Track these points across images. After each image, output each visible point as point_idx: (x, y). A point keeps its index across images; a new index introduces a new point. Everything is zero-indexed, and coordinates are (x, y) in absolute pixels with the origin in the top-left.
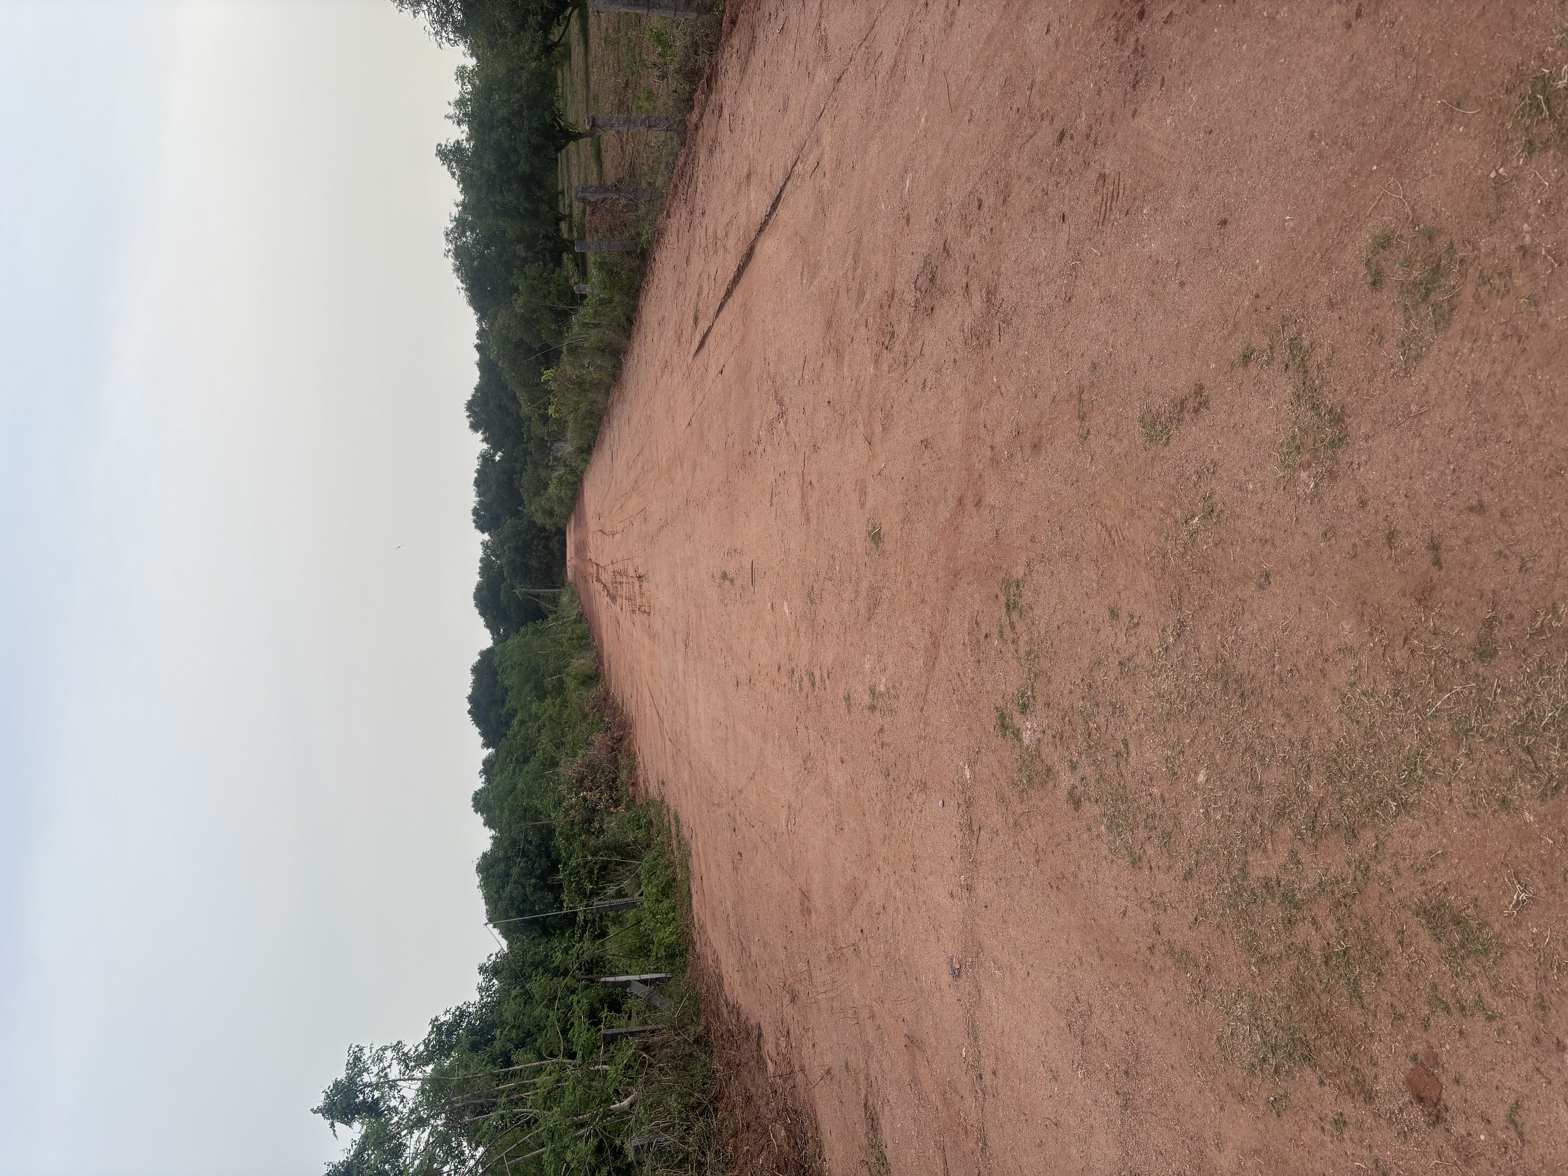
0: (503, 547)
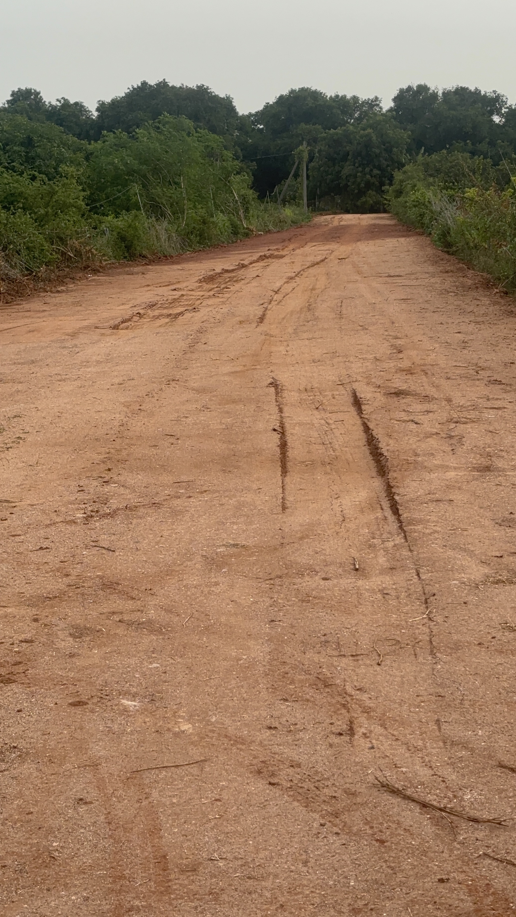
0: (371, 126)
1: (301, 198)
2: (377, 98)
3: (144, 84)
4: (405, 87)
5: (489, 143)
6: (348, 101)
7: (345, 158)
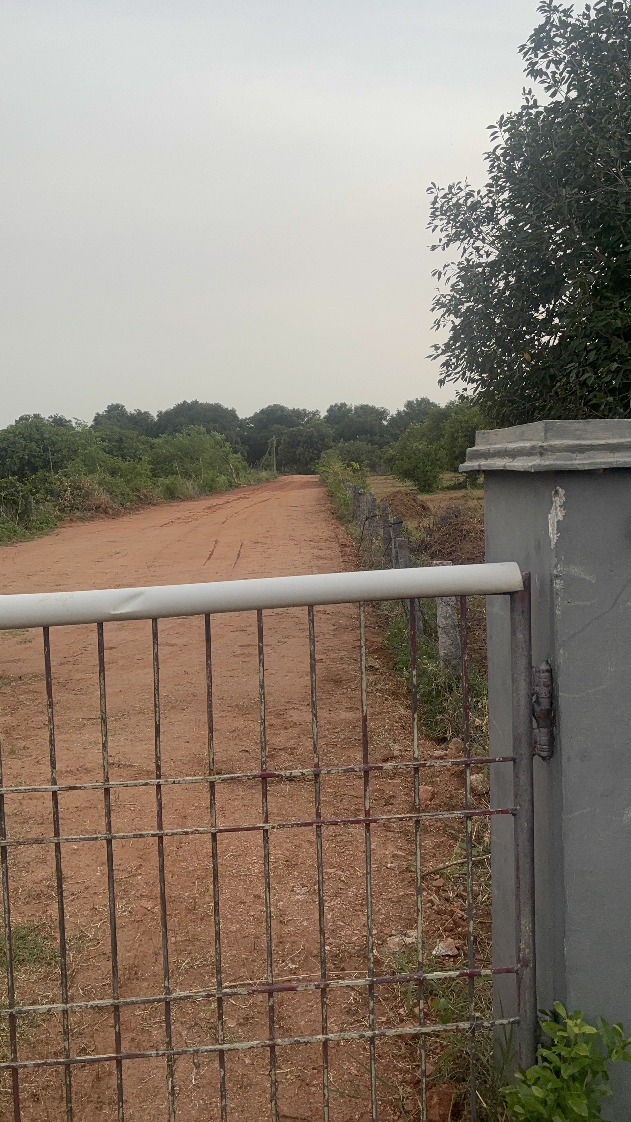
0: (313, 426)
1: (272, 465)
2: (317, 411)
3: (185, 402)
4: (333, 404)
5: (379, 436)
6: (301, 413)
7: (298, 444)
